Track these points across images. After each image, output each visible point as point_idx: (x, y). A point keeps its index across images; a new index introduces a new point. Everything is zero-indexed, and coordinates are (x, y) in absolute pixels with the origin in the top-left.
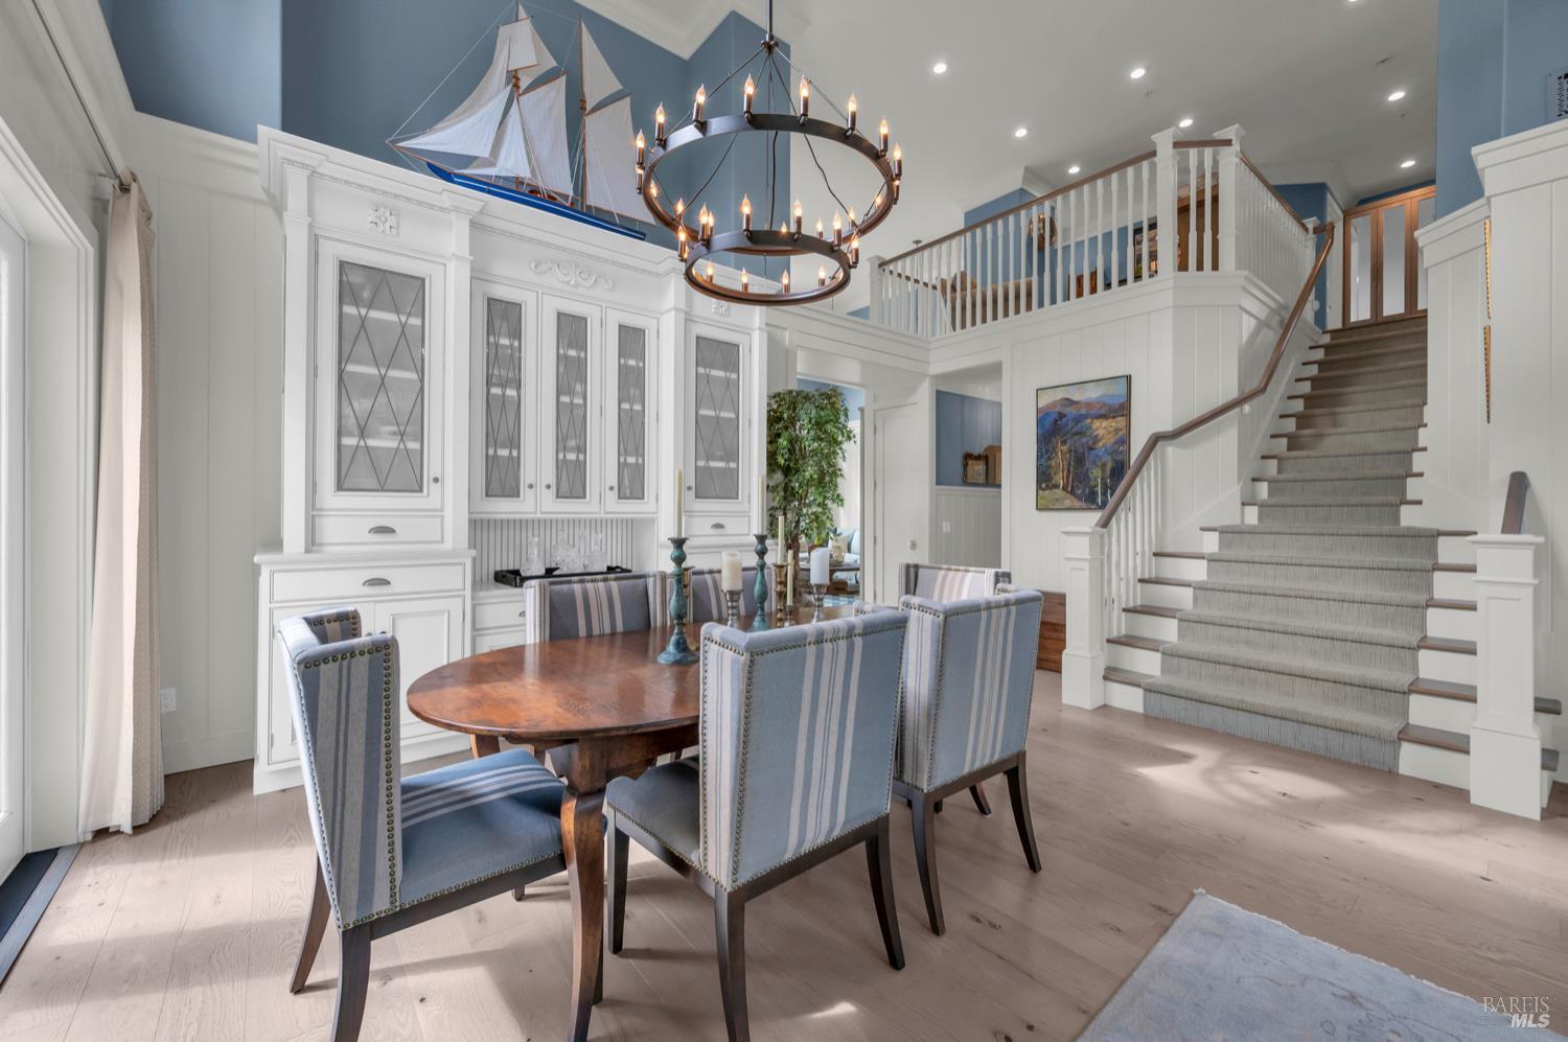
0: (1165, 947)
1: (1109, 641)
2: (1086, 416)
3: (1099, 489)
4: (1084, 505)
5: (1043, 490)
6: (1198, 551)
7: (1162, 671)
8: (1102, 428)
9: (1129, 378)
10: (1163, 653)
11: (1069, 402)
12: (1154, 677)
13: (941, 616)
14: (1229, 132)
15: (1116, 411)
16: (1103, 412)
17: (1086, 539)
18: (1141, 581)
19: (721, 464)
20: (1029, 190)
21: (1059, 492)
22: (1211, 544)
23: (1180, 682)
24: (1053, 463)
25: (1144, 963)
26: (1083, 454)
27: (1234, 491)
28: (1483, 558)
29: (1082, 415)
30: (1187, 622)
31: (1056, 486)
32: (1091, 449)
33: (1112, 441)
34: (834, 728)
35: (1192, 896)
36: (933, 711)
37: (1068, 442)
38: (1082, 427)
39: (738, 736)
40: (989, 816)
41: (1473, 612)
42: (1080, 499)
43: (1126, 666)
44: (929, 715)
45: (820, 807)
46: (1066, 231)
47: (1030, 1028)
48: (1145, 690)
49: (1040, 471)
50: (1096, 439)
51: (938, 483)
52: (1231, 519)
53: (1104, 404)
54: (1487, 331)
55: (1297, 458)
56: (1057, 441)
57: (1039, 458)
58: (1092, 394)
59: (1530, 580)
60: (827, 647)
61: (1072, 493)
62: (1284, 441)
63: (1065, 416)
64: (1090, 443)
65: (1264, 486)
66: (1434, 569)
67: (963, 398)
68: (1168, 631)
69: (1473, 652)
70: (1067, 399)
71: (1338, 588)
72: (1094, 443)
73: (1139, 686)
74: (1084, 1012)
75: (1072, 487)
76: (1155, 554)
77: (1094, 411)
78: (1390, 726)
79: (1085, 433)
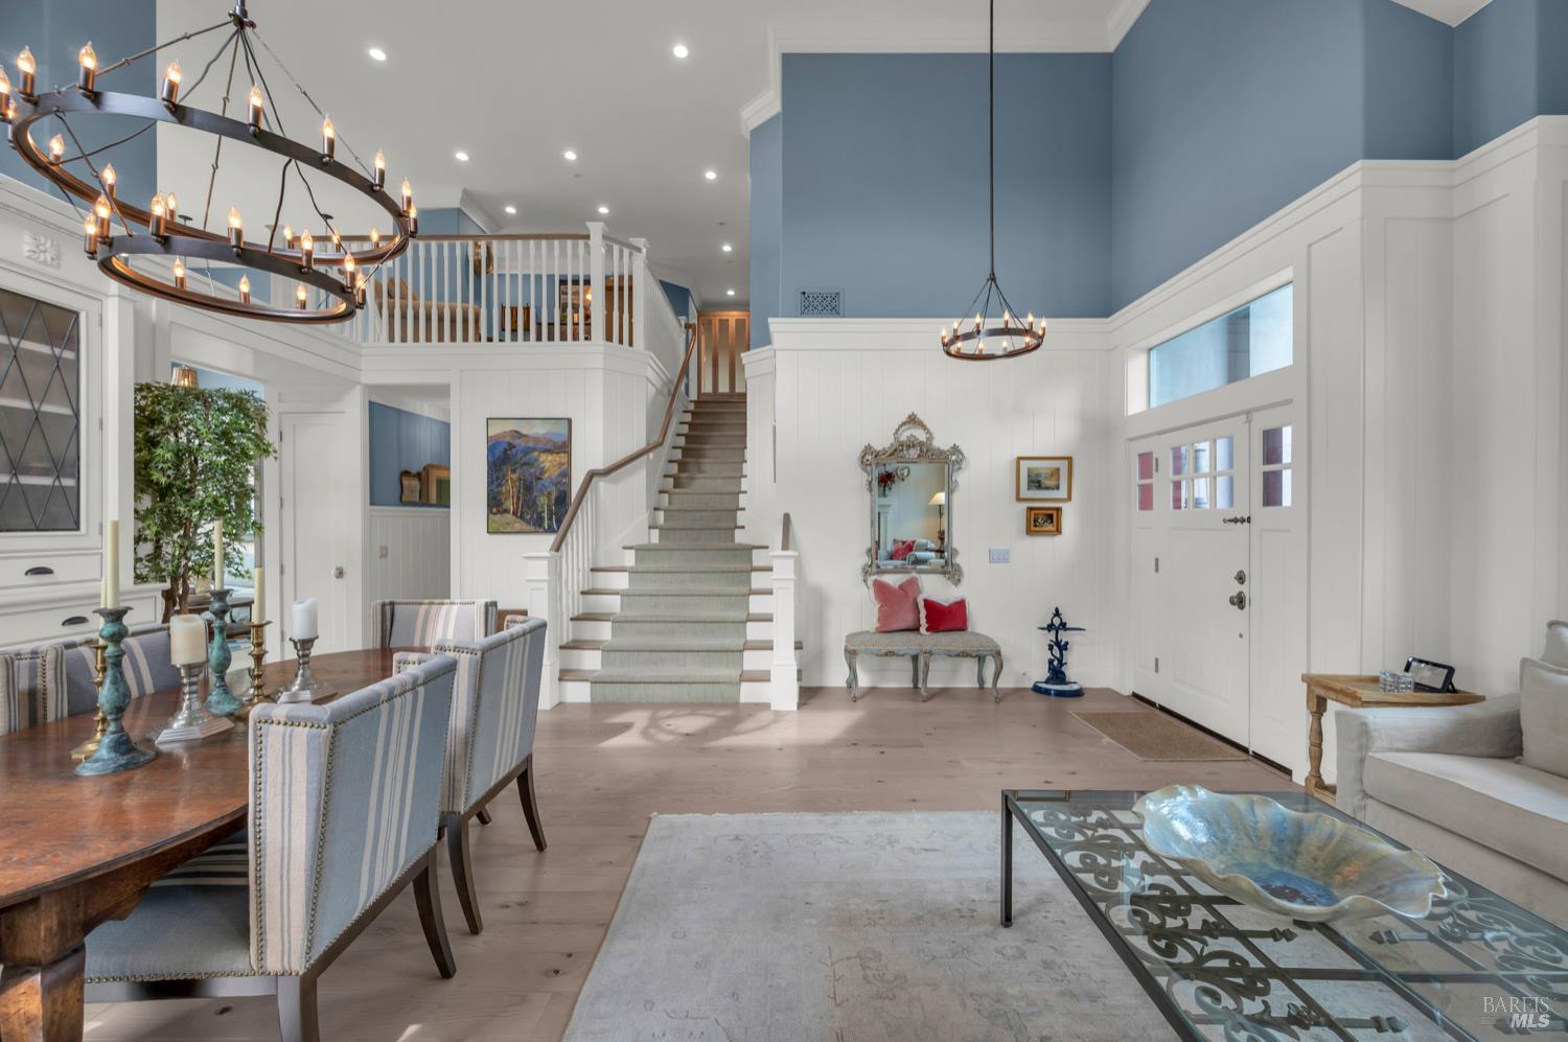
0: (642, 858)
1: (561, 647)
2: (534, 449)
3: (545, 515)
4: (532, 528)
5: (494, 514)
6: (620, 565)
7: (603, 666)
8: (548, 461)
9: (570, 421)
10: (603, 651)
11: (518, 434)
12: (596, 671)
13: (479, 654)
14: (640, 242)
15: (560, 448)
16: (548, 447)
17: (545, 562)
18: (583, 593)
19: (47, 481)
20: (465, 210)
21: (509, 517)
22: (629, 559)
23: (617, 671)
24: (504, 490)
25: (632, 874)
26: (532, 483)
27: (644, 517)
28: (776, 564)
29: (529, 448)
30: (618, 622)
31: (506, 511)
32: (539, 479)
33: (556, 473)
34: (400, 777)
35: (650, 819)
36: (471, 739)
37: (518, 471)
38: (530, 459)
39: (319, 809)
40: (490, 824)
41: (770, 596)
42: (528, 523)
43: (574, 666)
44: (466, 743)
45: (385, 857)
46: (502, 260)
47: (570, 955)
48: (592, 682)
49: (491, 496)
50: (543, 471)
51: (372, 504)
52: (642, 541)
53: (550, 441)
54: (774, 428)
55: (679, 494)
56: (507, 469)
57: (490, 483)
58: (539, 430)
59: (793, 577)
60: (397, 701)
61: (521, 517)
62: (671, 480)
63: (514, 447)
64: (538, 474)
65: (661, 514)
66: (752, 571)
67: (399, 412)
68: (604, 632)
69: (771, 620)
70: (516, 432)
71: (706, 588)
72: (541, 474)
73: (587, 680)
74: (603, 925)
75: (522, 512)
76: (592, 570)
77: (540, 446)
78: (734, 673)
79: (533, 464)
